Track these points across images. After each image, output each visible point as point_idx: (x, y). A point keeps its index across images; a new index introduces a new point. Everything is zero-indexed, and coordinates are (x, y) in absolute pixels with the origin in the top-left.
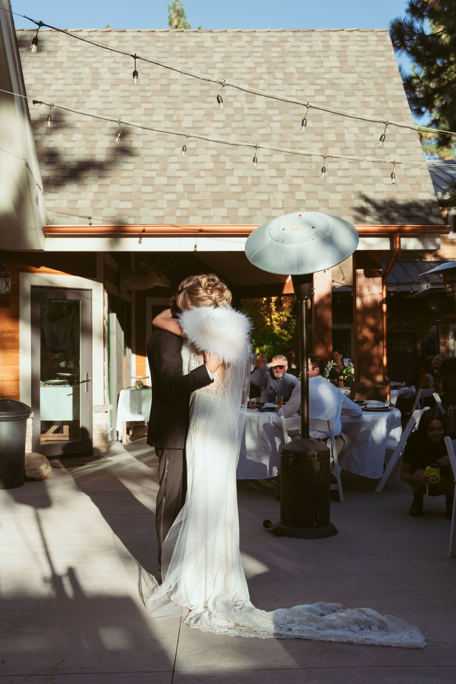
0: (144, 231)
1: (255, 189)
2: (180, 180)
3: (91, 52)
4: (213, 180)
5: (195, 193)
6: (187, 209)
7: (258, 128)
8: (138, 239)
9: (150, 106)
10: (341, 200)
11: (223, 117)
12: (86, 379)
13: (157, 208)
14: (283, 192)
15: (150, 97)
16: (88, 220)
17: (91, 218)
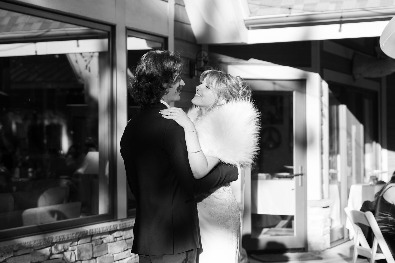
0: (341, 18)
12: (300, 172)
17: (291, 7)
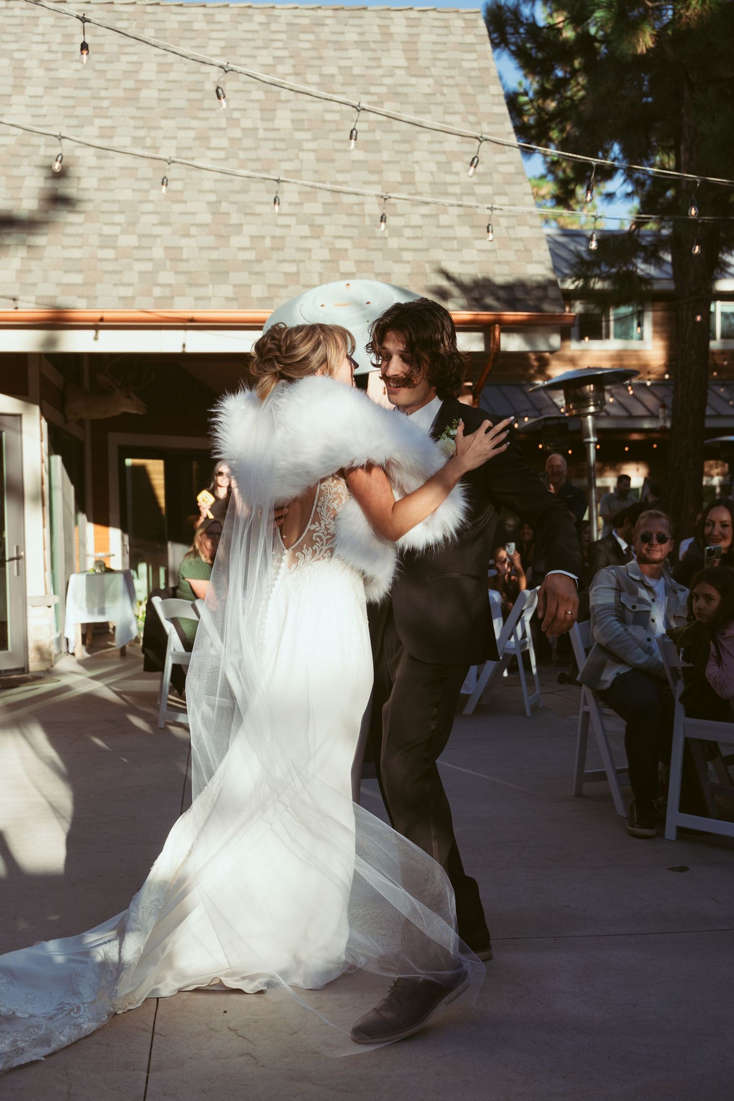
0: (102, 320)
1: (276, 255)
2: (159, 239)
3: (11, 34)
4: (211, 241)
5: (182, 260)
6: (170, 285)
7: (280, 161)
8: (92, 333)
9: (108, 122)
10: (410, 275)
11: (224, 143)
12: (15, 555)
13: (123, 284)
14: (321, 261)
15: (108, 108)
16: (12, 302)
17: (16, 298)
